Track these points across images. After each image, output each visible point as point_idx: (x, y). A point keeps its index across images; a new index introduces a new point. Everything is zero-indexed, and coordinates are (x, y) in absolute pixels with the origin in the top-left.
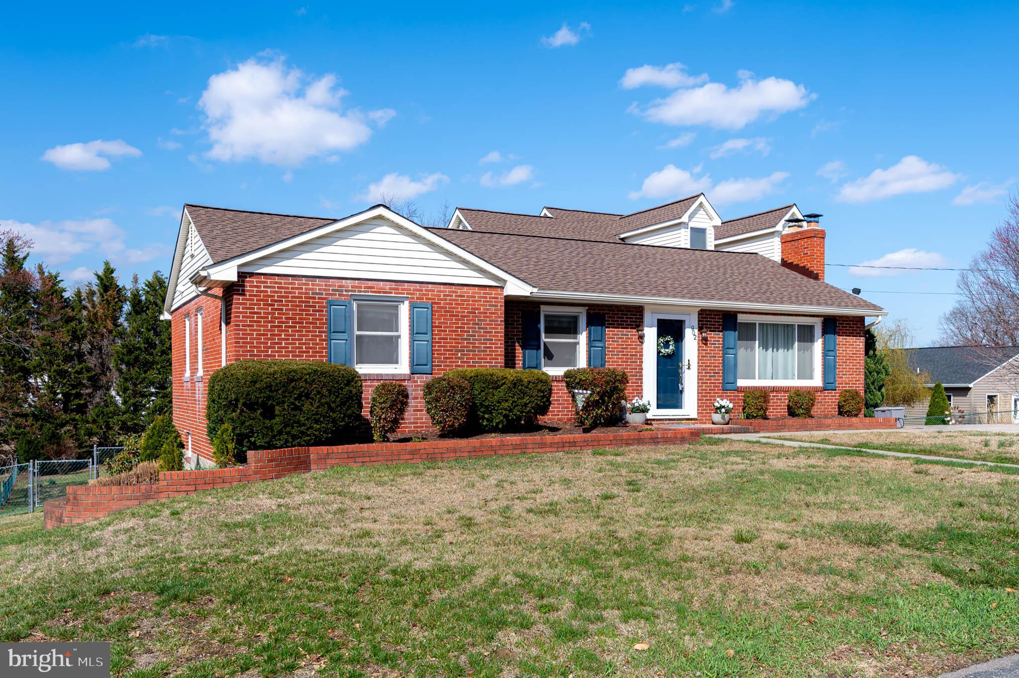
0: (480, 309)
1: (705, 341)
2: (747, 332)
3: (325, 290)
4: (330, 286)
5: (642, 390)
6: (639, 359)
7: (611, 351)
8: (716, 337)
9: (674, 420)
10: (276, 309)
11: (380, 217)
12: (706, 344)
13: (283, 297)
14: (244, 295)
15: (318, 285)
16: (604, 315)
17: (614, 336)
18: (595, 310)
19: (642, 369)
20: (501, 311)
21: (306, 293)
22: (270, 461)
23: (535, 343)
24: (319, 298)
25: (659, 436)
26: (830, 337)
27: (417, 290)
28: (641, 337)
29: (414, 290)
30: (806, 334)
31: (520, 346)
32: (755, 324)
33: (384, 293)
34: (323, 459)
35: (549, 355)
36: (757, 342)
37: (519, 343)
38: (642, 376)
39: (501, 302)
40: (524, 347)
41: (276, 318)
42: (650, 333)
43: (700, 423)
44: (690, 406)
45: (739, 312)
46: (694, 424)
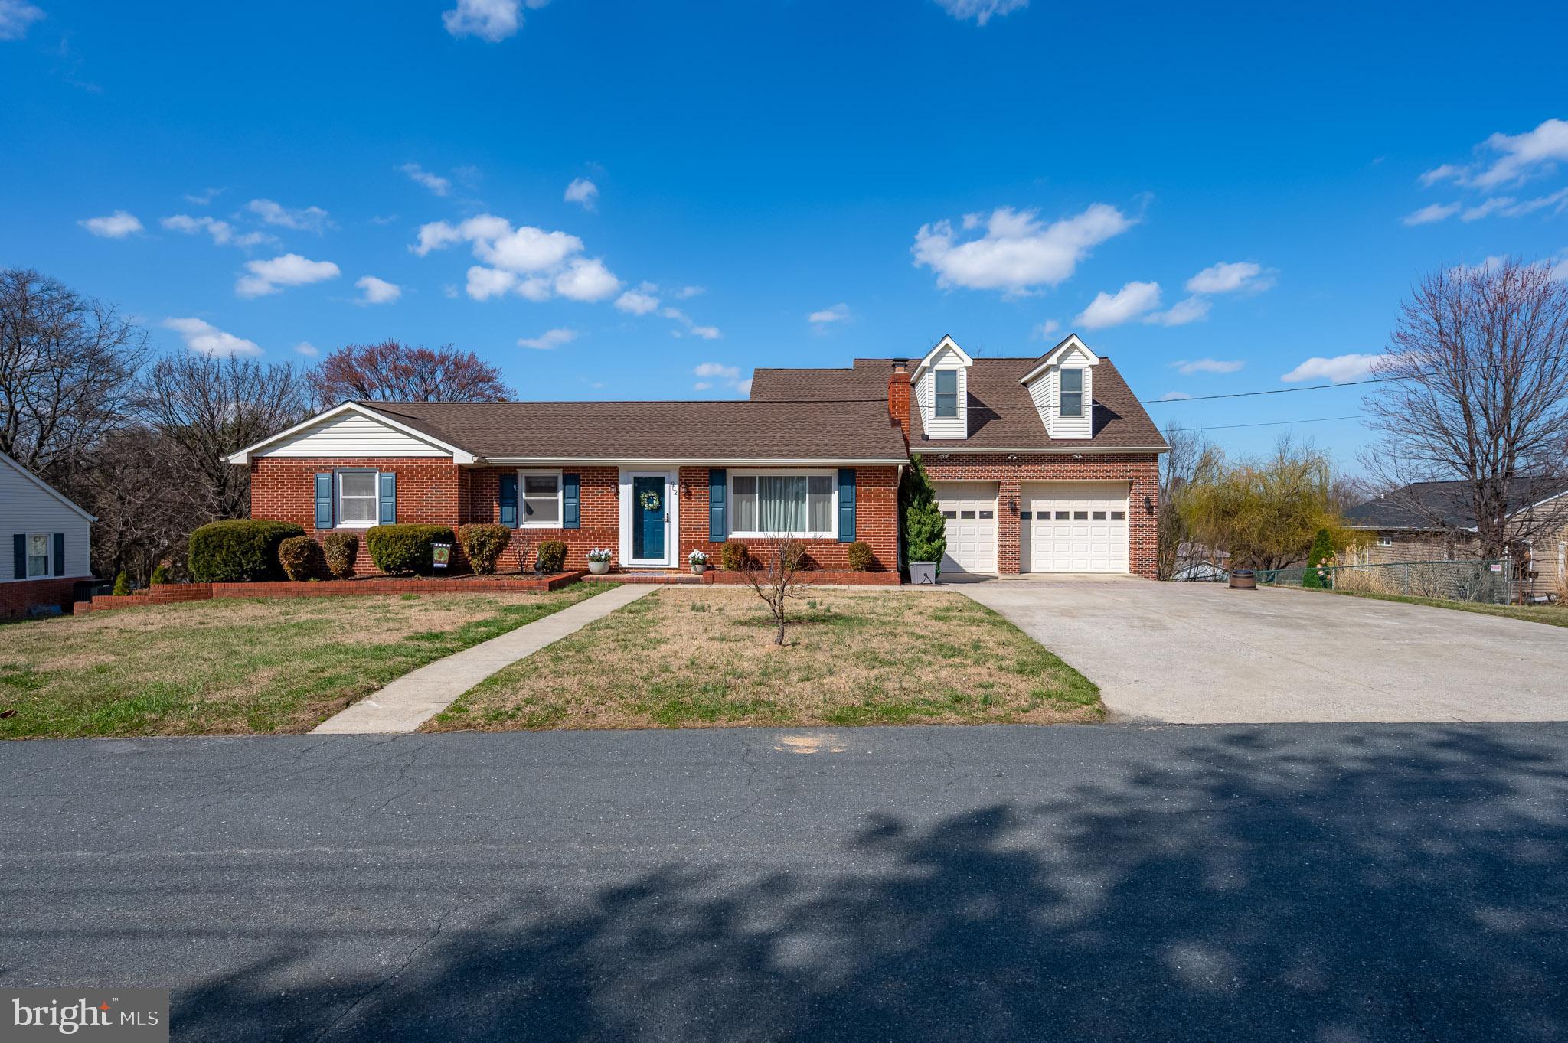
0: (437, 476)
1: (688, 494)
2: (744, 486)
3: (314, 466)
4: (317, 463)
5: (619, 541)
6: (615, 513)
7: (586, 507)
8: (701, 493)
9: (654, 569)
10: (280, 482)
11: (350, 410)
12: (690, 499)
13: (284, 473)
14: (258, 473)
15: (309, 463)
16: (578, 475)
17: (591, 493)
18: (570, 471)
19: (619, 522)
20: (455, 477)
21: (300, 470)
22: (163, 592)
23: (512, 501)
24: (310, 473)
25: (506, 585)
26: (847, 488)
27: (385, 463)
28: (618, 493)
29: (382, 463)
30: (820, 487)
31: (498, 504)
32: (755, 477)
33: (358, 466)
34: (221, 593)
35: (529, 511)
36: (757, 495)
37: (496, 501)
38: (618, 528)
39: (455, 469)
40: (501, 505)
41: (280, 488)
42: (626, 491)
43: (684, 573)
44: (671, 556)
45: (728, 467)
46: (676, 573)
